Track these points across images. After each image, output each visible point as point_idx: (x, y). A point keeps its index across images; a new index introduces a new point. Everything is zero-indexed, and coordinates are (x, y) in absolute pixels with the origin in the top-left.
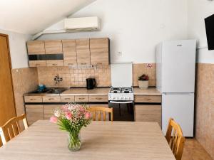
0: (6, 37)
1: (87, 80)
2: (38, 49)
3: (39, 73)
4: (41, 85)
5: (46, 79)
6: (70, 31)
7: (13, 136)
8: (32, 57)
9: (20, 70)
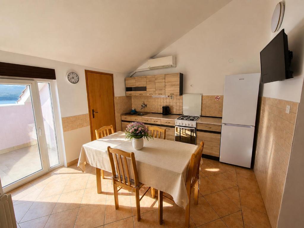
0: (112, 75)
1: (163, 107)
2: (132, 83)
3: (133, 100)
4: (133, 109)
5: (136, 105)
6: (152, 69)
7: (104, 136)
8: (128, 89)
9: (119, 97)
